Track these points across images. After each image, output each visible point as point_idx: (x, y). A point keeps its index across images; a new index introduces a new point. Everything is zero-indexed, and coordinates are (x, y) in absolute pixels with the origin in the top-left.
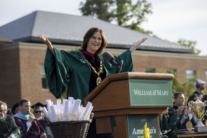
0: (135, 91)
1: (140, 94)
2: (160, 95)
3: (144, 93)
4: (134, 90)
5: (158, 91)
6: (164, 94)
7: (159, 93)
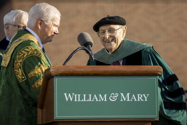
0: (67, 95)
1: (77, 99)
2: (128, 100)
3: (87, 98)
4: (65, 94)
5: (122, 94)
6: (137, 99)
7: (126, 98)
